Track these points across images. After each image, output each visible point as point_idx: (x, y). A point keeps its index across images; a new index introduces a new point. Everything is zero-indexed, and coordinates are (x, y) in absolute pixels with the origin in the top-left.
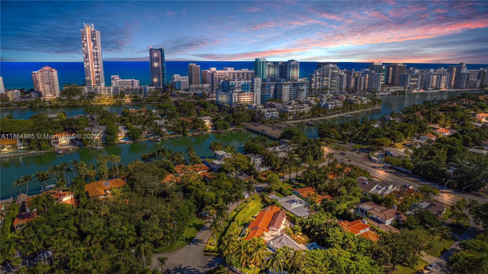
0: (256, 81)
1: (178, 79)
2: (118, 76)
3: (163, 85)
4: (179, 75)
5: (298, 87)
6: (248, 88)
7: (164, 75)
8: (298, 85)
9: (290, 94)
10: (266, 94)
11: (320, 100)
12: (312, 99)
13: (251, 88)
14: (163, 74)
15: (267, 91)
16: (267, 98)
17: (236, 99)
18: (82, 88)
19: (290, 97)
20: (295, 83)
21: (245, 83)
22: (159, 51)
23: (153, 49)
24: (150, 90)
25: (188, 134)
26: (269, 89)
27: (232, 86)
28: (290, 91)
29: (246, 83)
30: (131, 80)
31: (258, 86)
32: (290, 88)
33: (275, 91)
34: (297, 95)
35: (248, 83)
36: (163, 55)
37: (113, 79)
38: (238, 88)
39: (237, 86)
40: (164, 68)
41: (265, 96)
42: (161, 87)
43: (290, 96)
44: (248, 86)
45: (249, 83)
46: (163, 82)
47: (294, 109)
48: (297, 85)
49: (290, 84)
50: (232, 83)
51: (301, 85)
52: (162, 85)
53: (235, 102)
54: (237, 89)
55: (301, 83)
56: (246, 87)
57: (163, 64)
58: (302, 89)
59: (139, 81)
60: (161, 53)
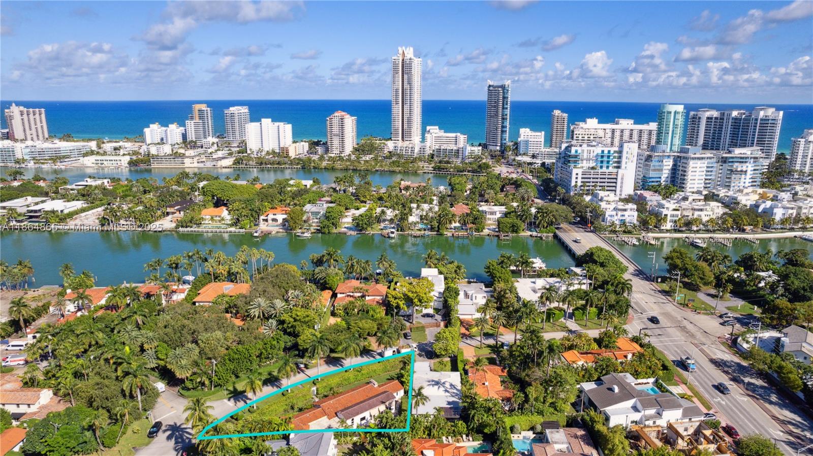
0: (628, 150)
1: (526, 137)
2: (437, 127)
3: (501, 146)
4: (528, 130)
5: (732, 166)
6: (608, 162)
7: (504, 129)
8: (733, 162)
9: (706, 179)
10: (652, 174)
11: (774, 196)
12: (756, 191)
13: (615, 162)
14: (503, 127)
15: (654, 170)
16: (653, 182)
17: (579, 180)
18: (384, 143)
19: (705, 184)
20: (726, 158)
21: (603, 152)
22: (500, 89)
23: (493, 86)
24: (472, 152)
25: (445, 233)
26: (660, 166)
27: (576, 156)
28: (707, 171)
29: (606, 152)
30: (453, 135)
31: (632, 159)
32: (707, 167)
33: (674, 170)
34: (727, 182)
35: (609, 152)
36: (506, 96)
37: (429, 131)
38: (588, 160)
39: (585, 157)
40: (505, 117)
41: (650, 178)
42: (498, 148)
43: (707, 181)
44: (609, 157)
45: (612, 152)
46: (501, 139)
47: (677, 210)
48: (729, 162)
49: (710, 158)
50: (576, 151)
51: (740, 162)
52: (499, 145)
53: (576, 186)
54: (585, 162)
55: (741, 158)
56: (605, 159)
57: (505, 110)
58: (742, 171)
59: (466, 136)
60: (504, 93)
